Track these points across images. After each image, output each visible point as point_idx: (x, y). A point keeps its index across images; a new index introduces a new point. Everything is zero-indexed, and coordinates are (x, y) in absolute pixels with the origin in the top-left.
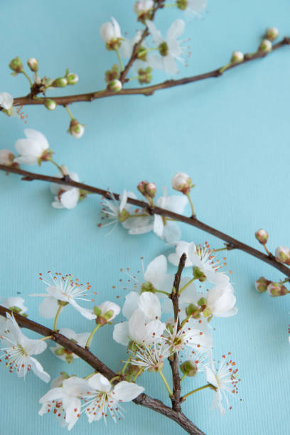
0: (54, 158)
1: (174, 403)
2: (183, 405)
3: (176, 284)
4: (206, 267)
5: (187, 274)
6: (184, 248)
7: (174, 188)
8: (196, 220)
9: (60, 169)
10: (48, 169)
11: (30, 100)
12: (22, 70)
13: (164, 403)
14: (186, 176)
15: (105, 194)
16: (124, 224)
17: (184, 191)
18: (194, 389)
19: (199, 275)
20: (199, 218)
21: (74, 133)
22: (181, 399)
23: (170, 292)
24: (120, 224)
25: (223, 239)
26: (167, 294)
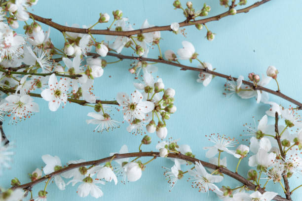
0: (198, 57)
1: (287, 196)
2: (292, 196)
3: (277, 131)
4: (292, 120)
5: (281, 123)
6: (276, 108)
7: (268, 76)
8: (280, 93)
9: (202, 64)
10: (196, 64)
11: (187, 24)
12: (181, 7)
13: (282, 197)
14: (275, 69)
15: (228, 78)
16: (238, 94)
17: (274, 77)
18: (297, 186)
19: (290, 124)
20: (282, 92)
21: (209, 39)
22: (291, 193)
23: (275, 136)
24: (236, 94)
25: (296, 104)
26: (273, 136)
